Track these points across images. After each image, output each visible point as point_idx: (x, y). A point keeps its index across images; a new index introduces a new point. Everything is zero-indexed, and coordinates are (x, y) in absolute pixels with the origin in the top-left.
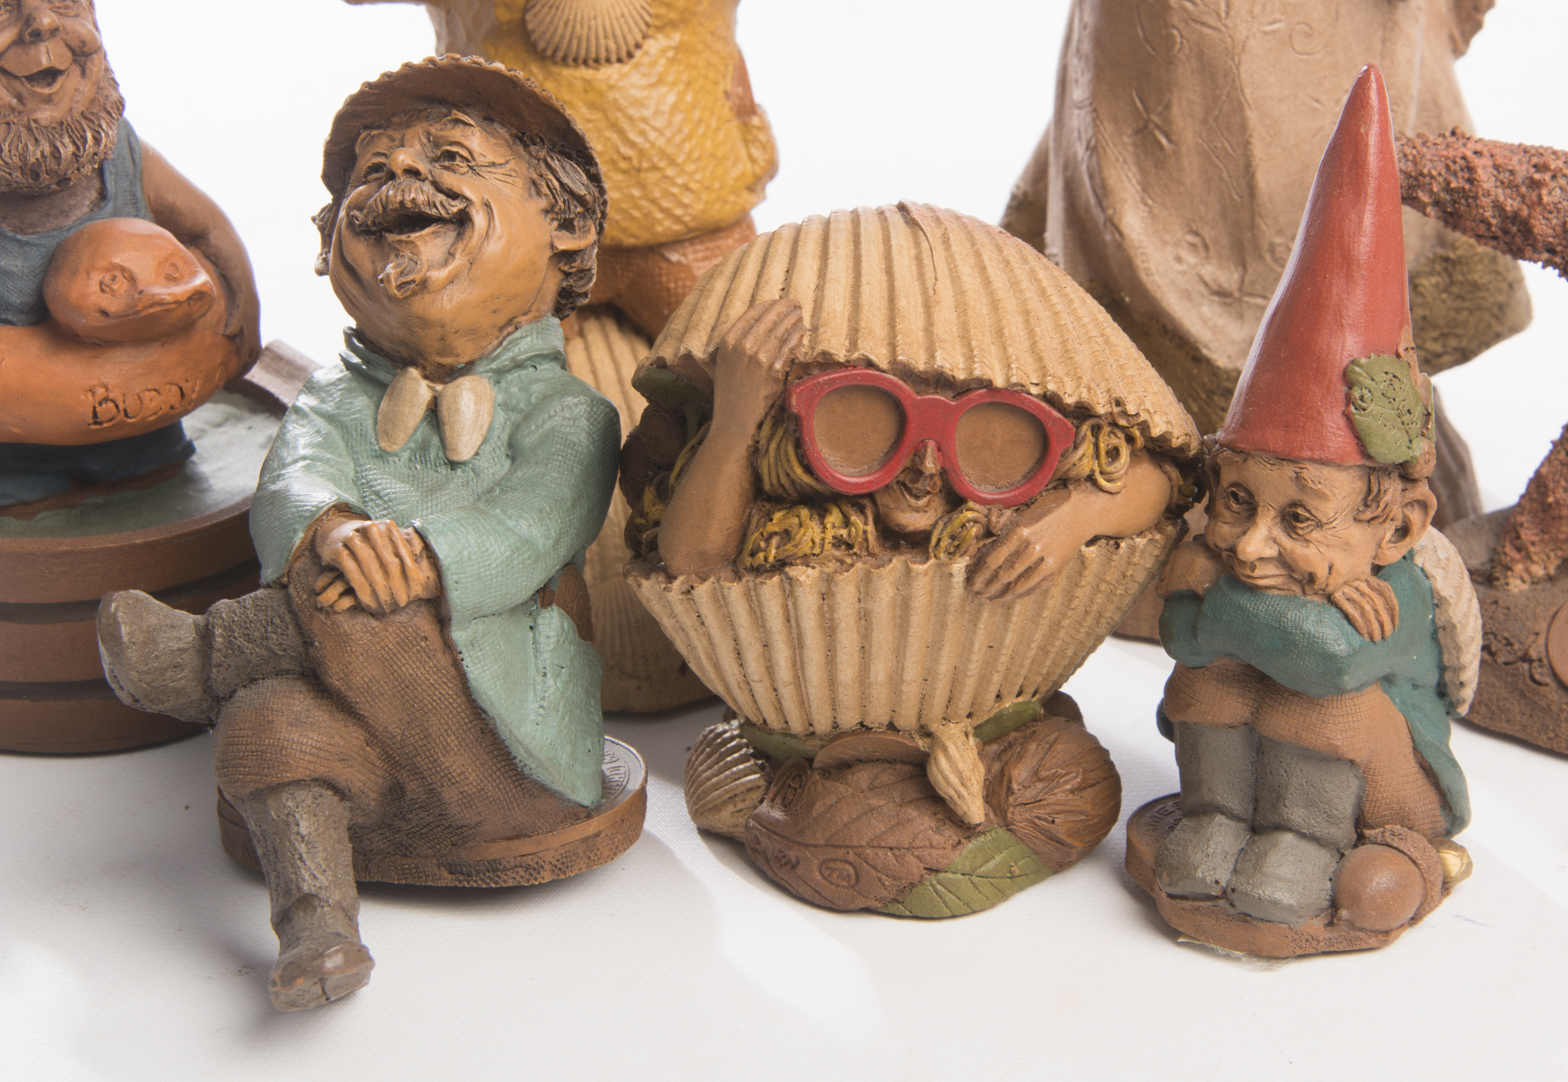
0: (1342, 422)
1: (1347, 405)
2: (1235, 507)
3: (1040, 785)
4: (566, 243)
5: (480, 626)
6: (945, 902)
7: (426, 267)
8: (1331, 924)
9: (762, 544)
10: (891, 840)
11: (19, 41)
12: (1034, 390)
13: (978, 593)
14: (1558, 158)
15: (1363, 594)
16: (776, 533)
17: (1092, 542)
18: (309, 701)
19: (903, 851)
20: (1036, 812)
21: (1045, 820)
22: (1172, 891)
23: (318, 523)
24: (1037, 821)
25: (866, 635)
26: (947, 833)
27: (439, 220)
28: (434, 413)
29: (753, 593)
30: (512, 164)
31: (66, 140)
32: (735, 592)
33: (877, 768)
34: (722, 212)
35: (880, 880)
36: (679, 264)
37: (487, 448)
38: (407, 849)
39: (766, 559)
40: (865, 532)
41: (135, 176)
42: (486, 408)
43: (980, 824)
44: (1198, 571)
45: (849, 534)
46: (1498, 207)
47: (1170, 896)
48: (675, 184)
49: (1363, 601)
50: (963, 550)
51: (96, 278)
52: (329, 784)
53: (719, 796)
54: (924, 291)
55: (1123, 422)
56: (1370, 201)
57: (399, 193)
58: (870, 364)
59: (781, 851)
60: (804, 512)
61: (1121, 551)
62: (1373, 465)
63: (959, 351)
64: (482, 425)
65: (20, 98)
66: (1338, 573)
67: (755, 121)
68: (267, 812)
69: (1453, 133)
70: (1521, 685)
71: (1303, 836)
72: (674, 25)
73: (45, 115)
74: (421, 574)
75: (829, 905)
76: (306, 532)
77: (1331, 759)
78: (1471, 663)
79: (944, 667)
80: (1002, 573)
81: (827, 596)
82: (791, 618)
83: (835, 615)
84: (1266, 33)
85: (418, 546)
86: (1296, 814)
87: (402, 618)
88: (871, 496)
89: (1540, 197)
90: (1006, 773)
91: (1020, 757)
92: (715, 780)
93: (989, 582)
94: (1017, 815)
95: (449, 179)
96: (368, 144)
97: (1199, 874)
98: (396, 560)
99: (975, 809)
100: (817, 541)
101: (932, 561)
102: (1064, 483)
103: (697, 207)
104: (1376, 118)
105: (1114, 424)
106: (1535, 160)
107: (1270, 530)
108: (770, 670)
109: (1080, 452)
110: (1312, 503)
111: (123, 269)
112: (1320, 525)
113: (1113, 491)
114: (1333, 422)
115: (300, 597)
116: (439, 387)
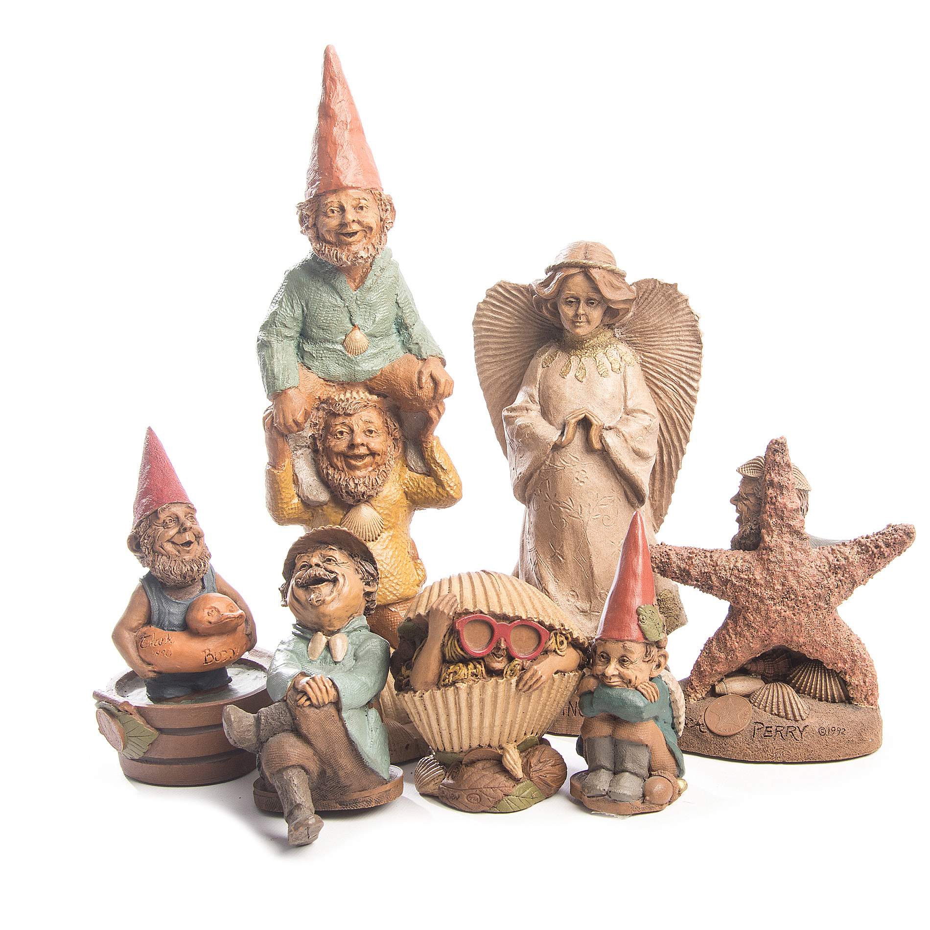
0: (637, 627)
1: (638, 621)
2: (603, 660)
3: (541, 765)
4: (368, 589)
5: (351, 712)
6: (511, 806)
7: (324, 596)
8: (643, 802)
9: (447, 677)
10: (492, 785)
11: (179, 532)
12: (535, 620)
13: (520, 690)
14: (697, 550)
15: (647, 687)
16: (452, 673)
17: (556, 673)
18: (295, 739)
19: (496, 788)
20: (540, 774)
21: (543, 776)
22: (589, 795)
23: (295, 680)
24: (540, 777)
25: (482, 709)
26: (510, 782)
27: (328, 580)
28: (328, 647)
29: (444, 695)
30: (349, 563)
31: (195, 565)
32: (438, 694)
33: (485, 762)
34: (409, 592)
35: (488, 799)
36: (395, 612)
37: (347, 657)
38: (325, 797)
39: (449, 681)
40: (482, 670)
41: (214, 581)
42: (346, 644)
43: (521, 779)
44: (592, 683)
45: (476, 671)
46: (679, 567)
47: (588, 797)
48: (393, 583)
49: (647, 689)
50: (515, 674)
51: (206, 611)
52: (303, 767)
53: (428, 779)
54: (496, 591)
55: (564, 632)
56: (641, 554)
57: (314, 571)
58: (481, 612)
59: (452, 794)
60: (461, 665)
61: (566, 676)
62: (648, 642)
63: (510, 608)
64: (345, 649)
65: (179, 552)
66: (639, 679)
67: (419, 561)
68: (283, 777)
69: (661, 544)
70: (697, 734)
71: (632, 773)
72: (390, 528)
73: (187, 557)
74: (332, 692)
75: (470, 810)
76: (292, 682)
77: (640, 744)
78: (683, 715)
79: (508, 720)
80: (528, 681)
81: (470, 693)
82: (457, 704)
83: (472, 701)
84: (594, 519)
85: (331, 683)
86: (629, 765)
87: (325, 709)
88: (483, 659)
89: (692, 562)
90: (529, 761)
91: (533, 756)
92: (426, 774)
93: (524, 685)
94: (533, 775)
95: (330, 567)
96: (300, 559)
97: (598, 788)
98: (325, 688)
99: (520, 774)
100: (466, 674)
101: (505, 679)
102: (546, 652)
103: (402, 591)
104: (640, 528)
105: (561, 633)
106: (689, 551)
107: (615, 666)
108: (449, 726)
109: (551, 641)
110: (629, 655)
111: (215, 608)
112: (632, 663)
113: (562, 655)
114: (634, 627)
115: (291, 703)
116: (329, 638)
